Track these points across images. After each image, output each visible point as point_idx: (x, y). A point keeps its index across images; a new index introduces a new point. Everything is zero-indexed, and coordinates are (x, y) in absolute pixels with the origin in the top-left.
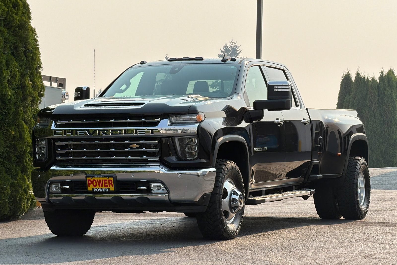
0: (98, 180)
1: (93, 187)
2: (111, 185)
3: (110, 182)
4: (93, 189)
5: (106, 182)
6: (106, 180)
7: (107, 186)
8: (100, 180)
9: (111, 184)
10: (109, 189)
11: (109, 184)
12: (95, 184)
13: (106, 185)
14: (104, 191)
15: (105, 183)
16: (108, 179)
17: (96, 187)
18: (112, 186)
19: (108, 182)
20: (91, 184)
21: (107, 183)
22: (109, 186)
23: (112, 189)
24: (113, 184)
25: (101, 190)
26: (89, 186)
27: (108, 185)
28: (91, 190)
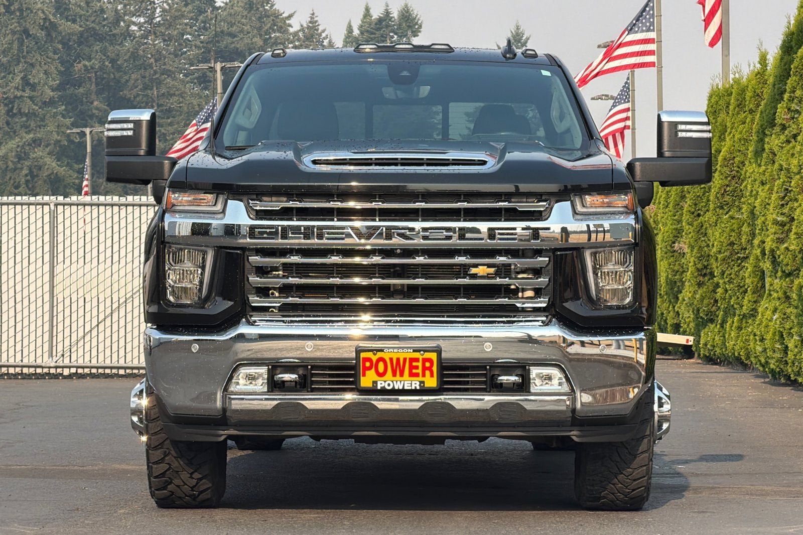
0: (391, 359)
1: (376, 378)
2: (428, 373)
3: (428, 364)
4: (375, 383)
5: (414, 364)
6: (417, 360)
7: (417, 375)
8: (398, 360)
9: (430, 369)
10: (422, 382)
11: (424, 369)
12: (381, 370)
13: (414, 371)
14: (406, 388)
15: (412, 367)
16: (421, 358)
17: (384, 378)
18: (432, 375)
19: (420, 364)
20: (370, 368)
21: (417, 367)
22: (424, 375)
23: (431, 382)
24: (435, 369)
25: (398, 386)
26: (364, 375)
27: (420, 371)
28: (370, 385)
